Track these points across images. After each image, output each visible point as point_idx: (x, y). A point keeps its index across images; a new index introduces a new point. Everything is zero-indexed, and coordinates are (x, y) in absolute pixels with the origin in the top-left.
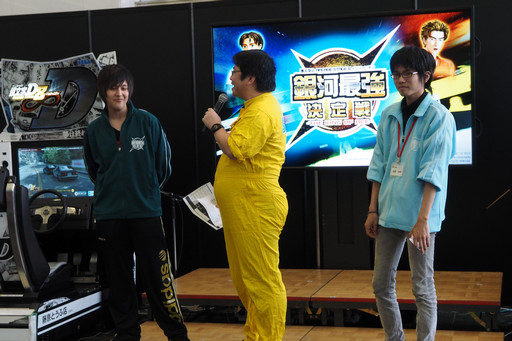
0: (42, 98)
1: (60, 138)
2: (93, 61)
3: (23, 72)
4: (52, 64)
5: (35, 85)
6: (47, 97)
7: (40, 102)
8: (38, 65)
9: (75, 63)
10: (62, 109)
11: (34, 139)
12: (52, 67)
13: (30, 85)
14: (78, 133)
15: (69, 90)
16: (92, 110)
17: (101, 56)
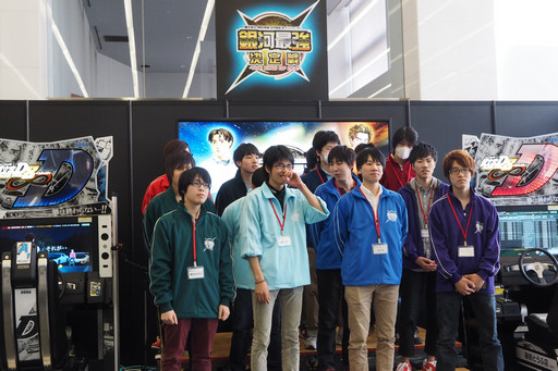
0: (32, 177)
1: (50, 216)
2: (91, 144)
3: (14, 151)
4: (48, 145)
5: (26, 165)
6: (37, 177)
7: (28, 182)
8: (30, 145)
9: (73, 145)
10: (52, 188)
11: (20, 217)
12: (46, 147)
13: (20, 165)
14: (69, 211)
15: (62, 170)
16: (84, 190)
17: (98, 139)
